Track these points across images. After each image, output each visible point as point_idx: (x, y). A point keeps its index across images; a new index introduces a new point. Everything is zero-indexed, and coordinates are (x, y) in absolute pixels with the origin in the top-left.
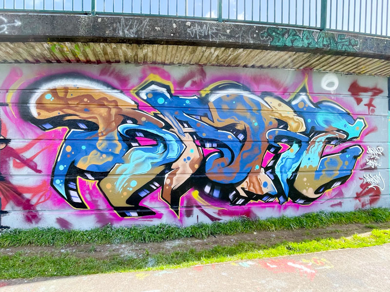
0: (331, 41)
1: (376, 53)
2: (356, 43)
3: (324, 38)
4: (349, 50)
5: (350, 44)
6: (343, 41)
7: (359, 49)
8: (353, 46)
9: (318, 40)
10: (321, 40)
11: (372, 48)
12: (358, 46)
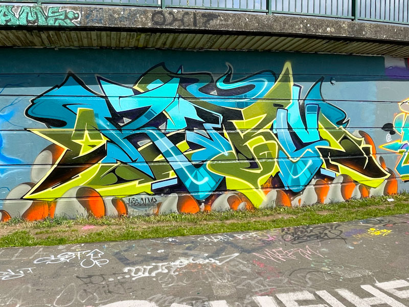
0: (39, 16)
1: (108, 25)
2: (76, 15)
3: (28, 13)
4: (66, 25)
5: (66, 17)
6: (56, 14)
7: (80, 23)
8: (71, 20)
9: (20, 15)
10: (24, 15)
11: (101, 20)
12: (79, 20)
